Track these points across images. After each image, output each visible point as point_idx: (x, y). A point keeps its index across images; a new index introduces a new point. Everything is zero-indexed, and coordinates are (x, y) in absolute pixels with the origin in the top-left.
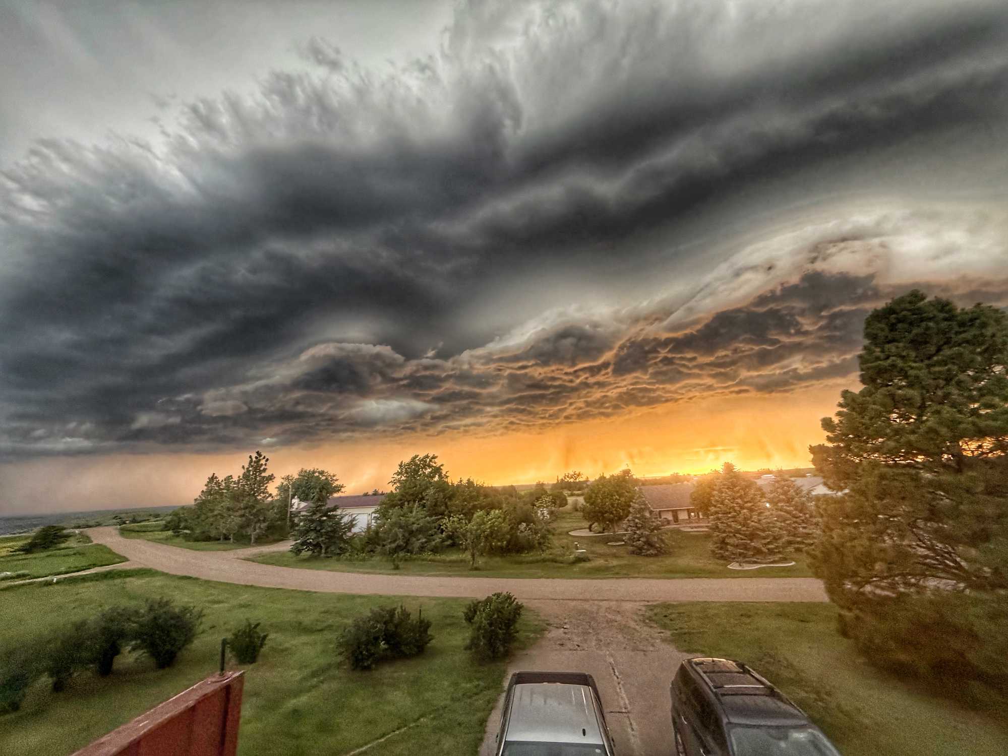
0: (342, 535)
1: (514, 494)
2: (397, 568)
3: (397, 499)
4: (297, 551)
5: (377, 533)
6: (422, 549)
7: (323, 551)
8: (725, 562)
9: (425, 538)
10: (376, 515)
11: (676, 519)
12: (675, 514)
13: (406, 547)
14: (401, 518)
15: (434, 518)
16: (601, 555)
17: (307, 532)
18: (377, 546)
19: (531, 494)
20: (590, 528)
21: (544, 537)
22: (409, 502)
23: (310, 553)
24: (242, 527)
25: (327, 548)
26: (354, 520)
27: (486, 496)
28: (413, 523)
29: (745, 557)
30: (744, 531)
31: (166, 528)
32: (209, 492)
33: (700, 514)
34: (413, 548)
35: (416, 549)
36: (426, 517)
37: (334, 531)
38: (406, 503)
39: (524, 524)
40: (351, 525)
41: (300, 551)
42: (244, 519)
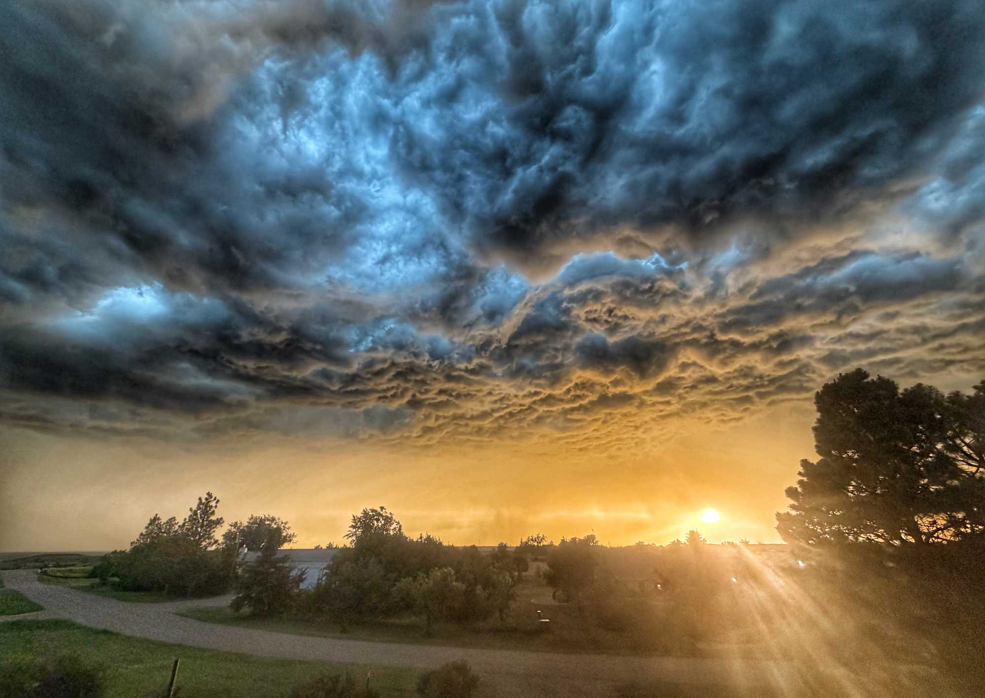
0: (289, 591)
1: (475, 555)
3: (351, 554)
5: (327, 590)
7: (266, 609)
11: (642, 590)
12: (641, 584)
16: (564, 627)
17: (251, 585)
18: (325, 606)
20: (554, 596)
23: (251, 610)
24: (180, 576)
28: (367, 580)
31: (92, 575)
32: (148, 536)
37: (281, 586)
41: (240, 607)
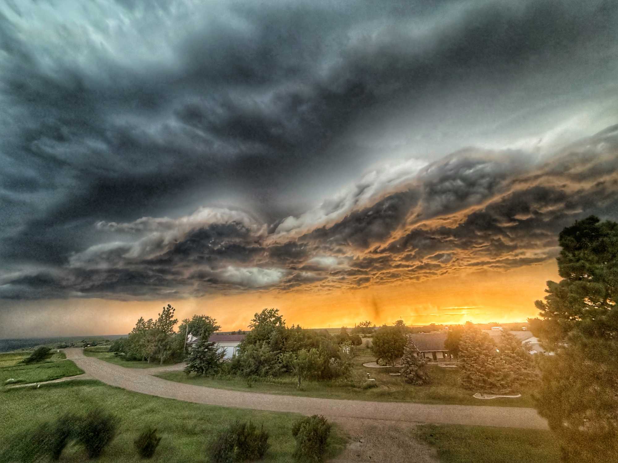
0: (216, 361)
1: (327, 336)
2: (250, 386)
3: (252, 338)
4: (188, 372)
5: (239, 361)
6: (267, 373)
7: (204, 372)
8: (471, 392)
9: (268, 366)
10: (239, 348)
11: (435, 358)
12: (434, 354)
13: (256, 372)
14: (254, 351)
15: (275, 352)
16: (384, 383)
17: (195, 359)
18: (238, 370)
19: (338, 337)
20: (377, 362)
21: (346, 369)
22: (259, 340)
23: (196, 373)
24: (155, 353)
25: (207, 370)
26: (224, 351)
27: (309, 338)
28: (262, 356)
29: (485, 389)
30: (482, 370)
31: (111, 350)
32: (138, 329)
33: (452, 355)
34: (261, 373)
35: (263, 374)
36: (270, 352)
37: (212, 359)
38: (258, 341)
39: (333, 359)
40: (223, 355)
41: (189, 372)
42: (157, 348)
